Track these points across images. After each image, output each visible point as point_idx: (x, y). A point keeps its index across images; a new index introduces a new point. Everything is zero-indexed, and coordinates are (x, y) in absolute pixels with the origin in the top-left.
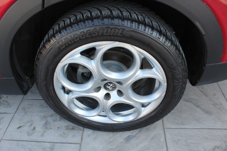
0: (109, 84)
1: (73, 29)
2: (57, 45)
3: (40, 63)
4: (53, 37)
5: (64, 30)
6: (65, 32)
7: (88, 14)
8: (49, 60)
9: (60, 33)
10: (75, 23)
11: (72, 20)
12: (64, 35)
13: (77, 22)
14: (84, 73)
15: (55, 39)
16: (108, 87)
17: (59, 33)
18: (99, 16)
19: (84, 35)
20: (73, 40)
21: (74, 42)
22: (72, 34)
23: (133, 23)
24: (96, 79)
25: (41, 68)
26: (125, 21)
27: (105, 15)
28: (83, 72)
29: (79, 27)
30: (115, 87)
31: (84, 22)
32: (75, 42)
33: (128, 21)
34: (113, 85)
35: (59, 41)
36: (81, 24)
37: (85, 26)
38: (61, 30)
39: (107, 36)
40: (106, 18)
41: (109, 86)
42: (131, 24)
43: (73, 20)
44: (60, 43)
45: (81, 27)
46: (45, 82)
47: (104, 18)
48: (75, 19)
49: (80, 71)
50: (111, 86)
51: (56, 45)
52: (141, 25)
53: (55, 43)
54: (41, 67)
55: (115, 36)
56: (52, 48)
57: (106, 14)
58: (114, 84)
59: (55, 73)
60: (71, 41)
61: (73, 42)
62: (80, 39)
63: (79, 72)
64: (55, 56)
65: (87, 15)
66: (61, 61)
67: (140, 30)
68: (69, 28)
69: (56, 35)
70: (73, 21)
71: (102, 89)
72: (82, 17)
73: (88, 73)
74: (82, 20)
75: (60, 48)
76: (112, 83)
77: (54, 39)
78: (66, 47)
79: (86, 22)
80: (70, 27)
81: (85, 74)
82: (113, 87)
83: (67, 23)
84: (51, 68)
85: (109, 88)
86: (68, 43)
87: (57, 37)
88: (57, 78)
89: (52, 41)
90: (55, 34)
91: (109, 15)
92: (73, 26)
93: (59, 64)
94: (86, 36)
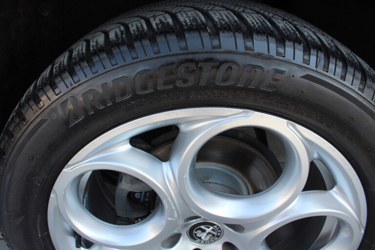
0: (203, 227)
1: (114, 63)
2: (60, 111)
3: (6, 166)
4: (48, 87)
5: (85, 64)
6: (88, 70)
7: (164, 17)
8: (33, 158)
9: (72, 73)
10: (123, 43)
11: (112, 35)
12: (83, 79)
13: (130, 40)
14: (134, 193)
15: (52, 92)
16: (199, 234)
17: (67, 74)
18: (203, 23)
19: (150, 84)
20: (113, 97)
21: (115, 104)
22: (109, 79)
23: (312, 51)
24: (173, 217)
25: (10, 180)
26: (287, 43)
27: (224, 23)
28: (132, 190)
29: (135, 56)
30: (219, 234)
31: (153, 40)
32: (116, 106)
33: (297, 45)
34: (213, 230)
35: (65, 98)
36: (143, 46)
37: (155, 53)
38: (76, 64)
39: (227, 88)
40: (225, 29)
41: (204, 231)
42: (304, 54)
43: (116, 35)
44: (70, 106)
45: (142, 57)
46: (21, 219)
47: (221, 29)
48: (122, 32)
49: (125, 186)
50: (207, 232)
51: (54, 110)
52: (332, 60)
53: (54, 105)
54: (9, 176)
55: (251, 90)
56: (43, 121)
57: (224, 20)
58: (218, 227)
59: (52, 195)
60: (103, 102)
61: (110, 104)
62: (136, 97)
63: (122, 189)
64: (53, 147)
65: (160, 20)
66: (70, 163)
67: (332, 75)
68: (101, 57)
69: (57, 81)
70: (114, 38)
71: (181, 239)
72: (145, 26)
73: (146, 193)
74: (146, 34)
75: (66, 122)
76: (213, 225)
77: (50, 93)
78: (88, 119)
79: (160, 39)
80: (104, 55)
81: (136, 195)
82: (214, 235)
83: (95, 44)
84: (38, 182)
85: (202, 238)
86: (93, 107)
87: (61, 87)
88: (57, 209)
89: (44, 98)
90: (56, 77)
91: (236, 22)
92: (115, 51)
93: (64, 170)
94: (155, 86)
